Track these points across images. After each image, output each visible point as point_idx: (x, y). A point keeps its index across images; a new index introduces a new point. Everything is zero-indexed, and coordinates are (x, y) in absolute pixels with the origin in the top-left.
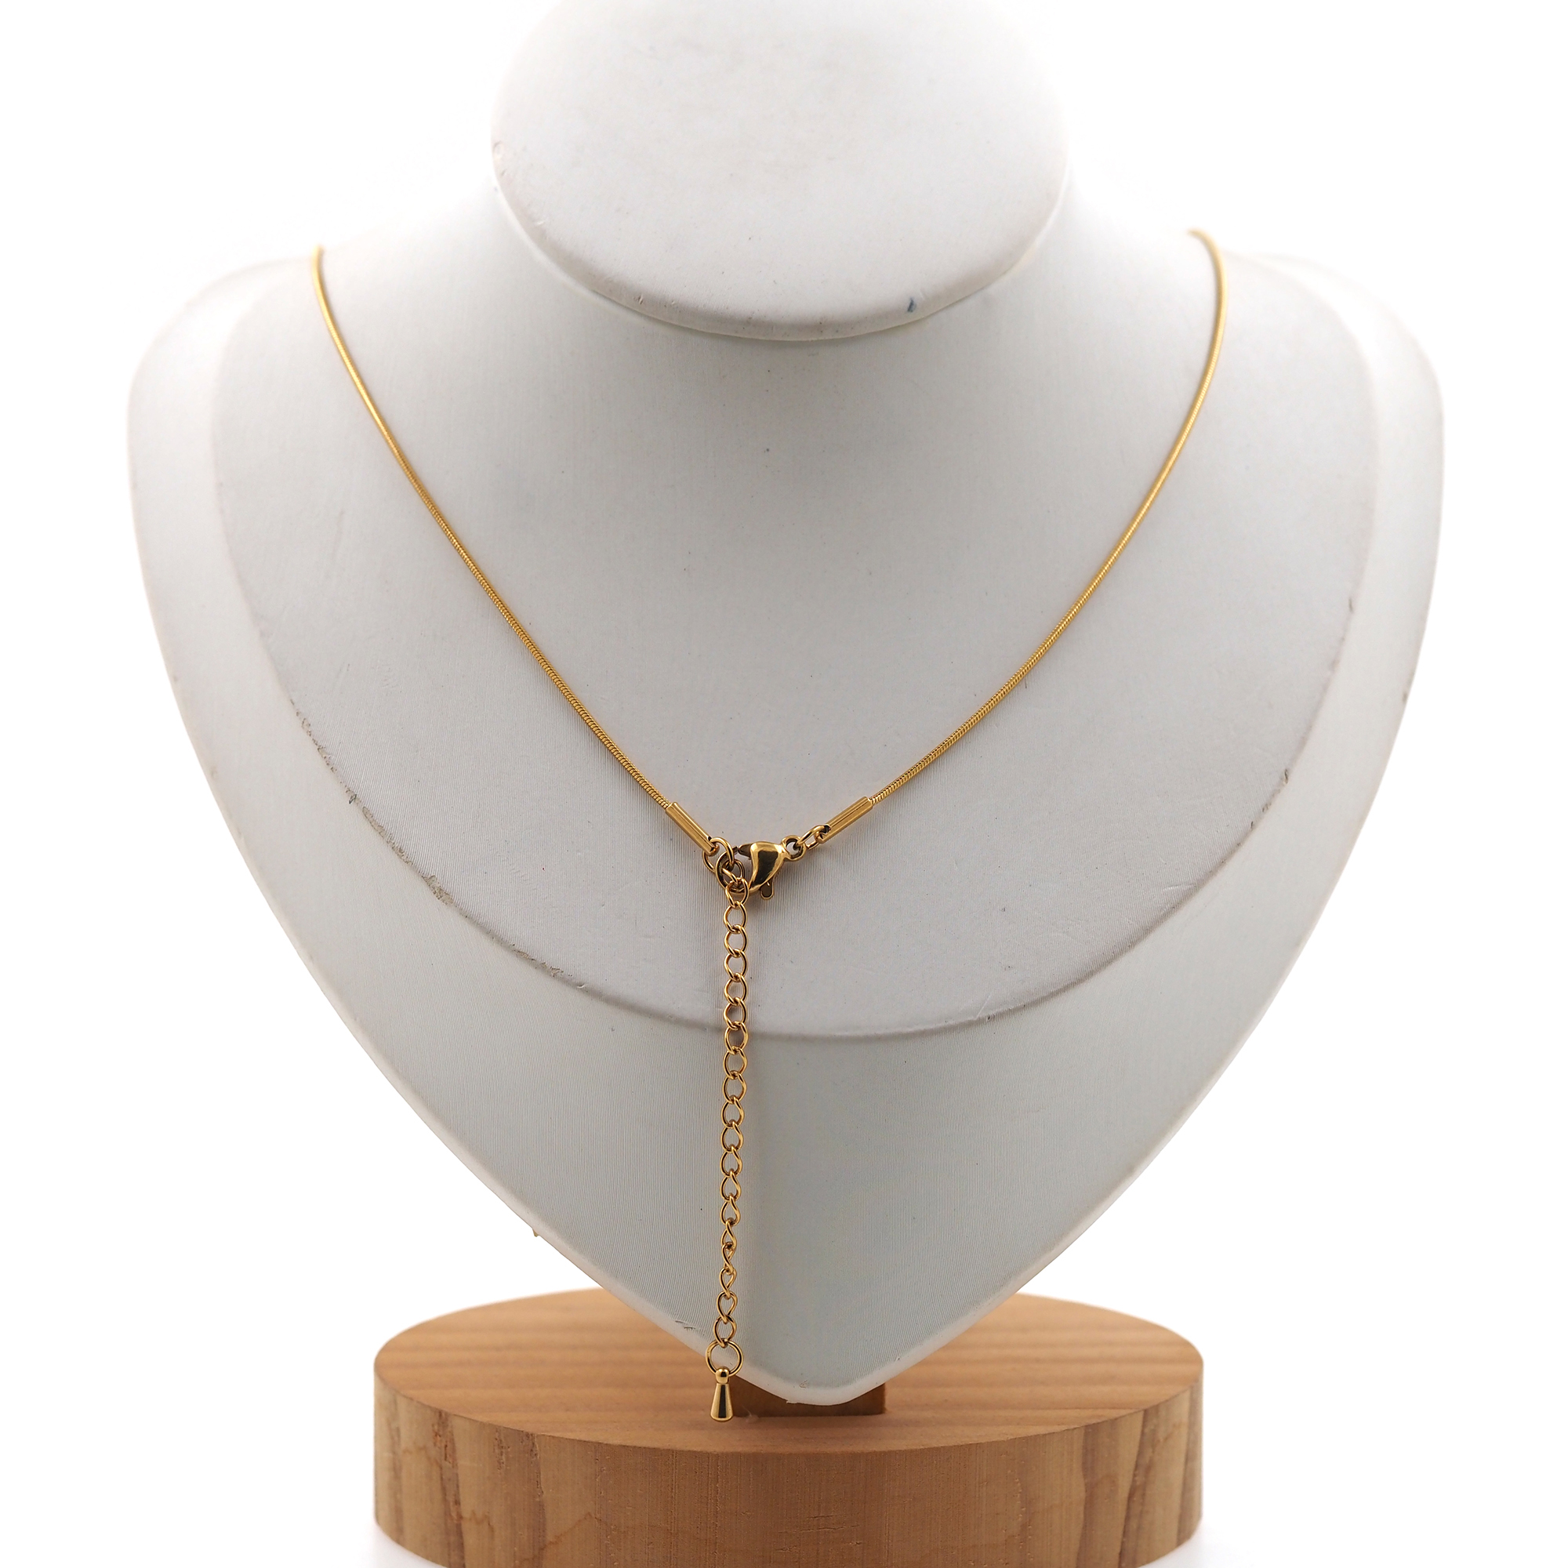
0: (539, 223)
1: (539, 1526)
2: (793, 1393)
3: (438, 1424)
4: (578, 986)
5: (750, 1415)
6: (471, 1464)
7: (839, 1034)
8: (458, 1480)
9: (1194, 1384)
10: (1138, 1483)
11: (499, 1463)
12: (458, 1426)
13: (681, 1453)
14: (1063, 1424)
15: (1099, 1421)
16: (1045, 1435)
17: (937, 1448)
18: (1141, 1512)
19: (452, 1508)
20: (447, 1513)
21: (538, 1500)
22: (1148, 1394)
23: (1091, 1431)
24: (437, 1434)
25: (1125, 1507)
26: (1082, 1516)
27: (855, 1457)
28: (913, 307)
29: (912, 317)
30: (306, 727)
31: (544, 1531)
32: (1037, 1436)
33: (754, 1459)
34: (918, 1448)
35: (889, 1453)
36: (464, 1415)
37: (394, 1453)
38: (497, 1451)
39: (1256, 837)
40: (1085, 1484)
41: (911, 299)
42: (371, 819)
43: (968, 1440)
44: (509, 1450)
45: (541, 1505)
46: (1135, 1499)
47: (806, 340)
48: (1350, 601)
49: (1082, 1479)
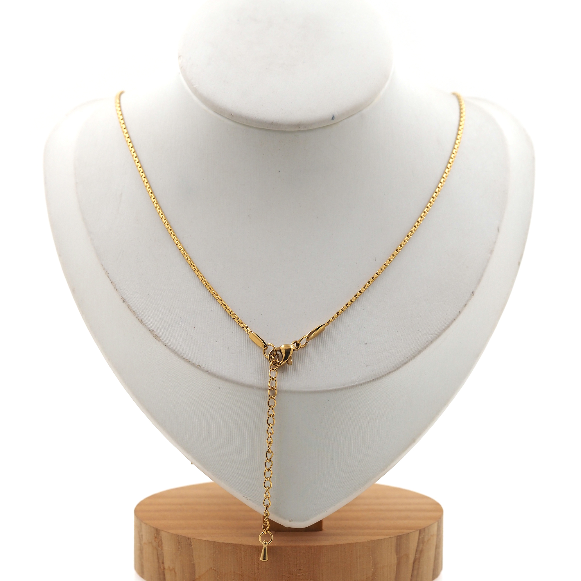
0: (195, 86)
1: (193, 573)
2: (287, 524)
3: (156, 533)
4: (206, 371)
6: (168, 548)
7: (303, 390)
8: (163, 554)
9: (439, 520)
10: (417, 557)
11: (178, 548)
12: (163, 534)
13: (245, 546)
14: (389, 535)
15: (402, 534)
16: (381, 539)
18: (418, 568)
19: (161, 565)
20: (159, 567)
21: (192, 562)
22: (422, 524)
23: (399, 538)
24: (156, 537)
25: (412, 566)
26: (396, 569)
27: (310, 547)
28: (334, 118)
29: (334, 122)
30: (107, 274)
31: (194, 574)
32: (378, 540)
34: (334, 544)
35: (322, 546)
36: (166, 531)
37: (141, 544)
38: (177, 544)
39: (461, 317)
40: (397, 558)
41: (333, 115)
42: (131, 309)
43: (352, 542)
44: (182, 544)
45: (194, 565)
46: (416, 563)
47: (294, 130)
48: (498, 228)
49: (395, 556)
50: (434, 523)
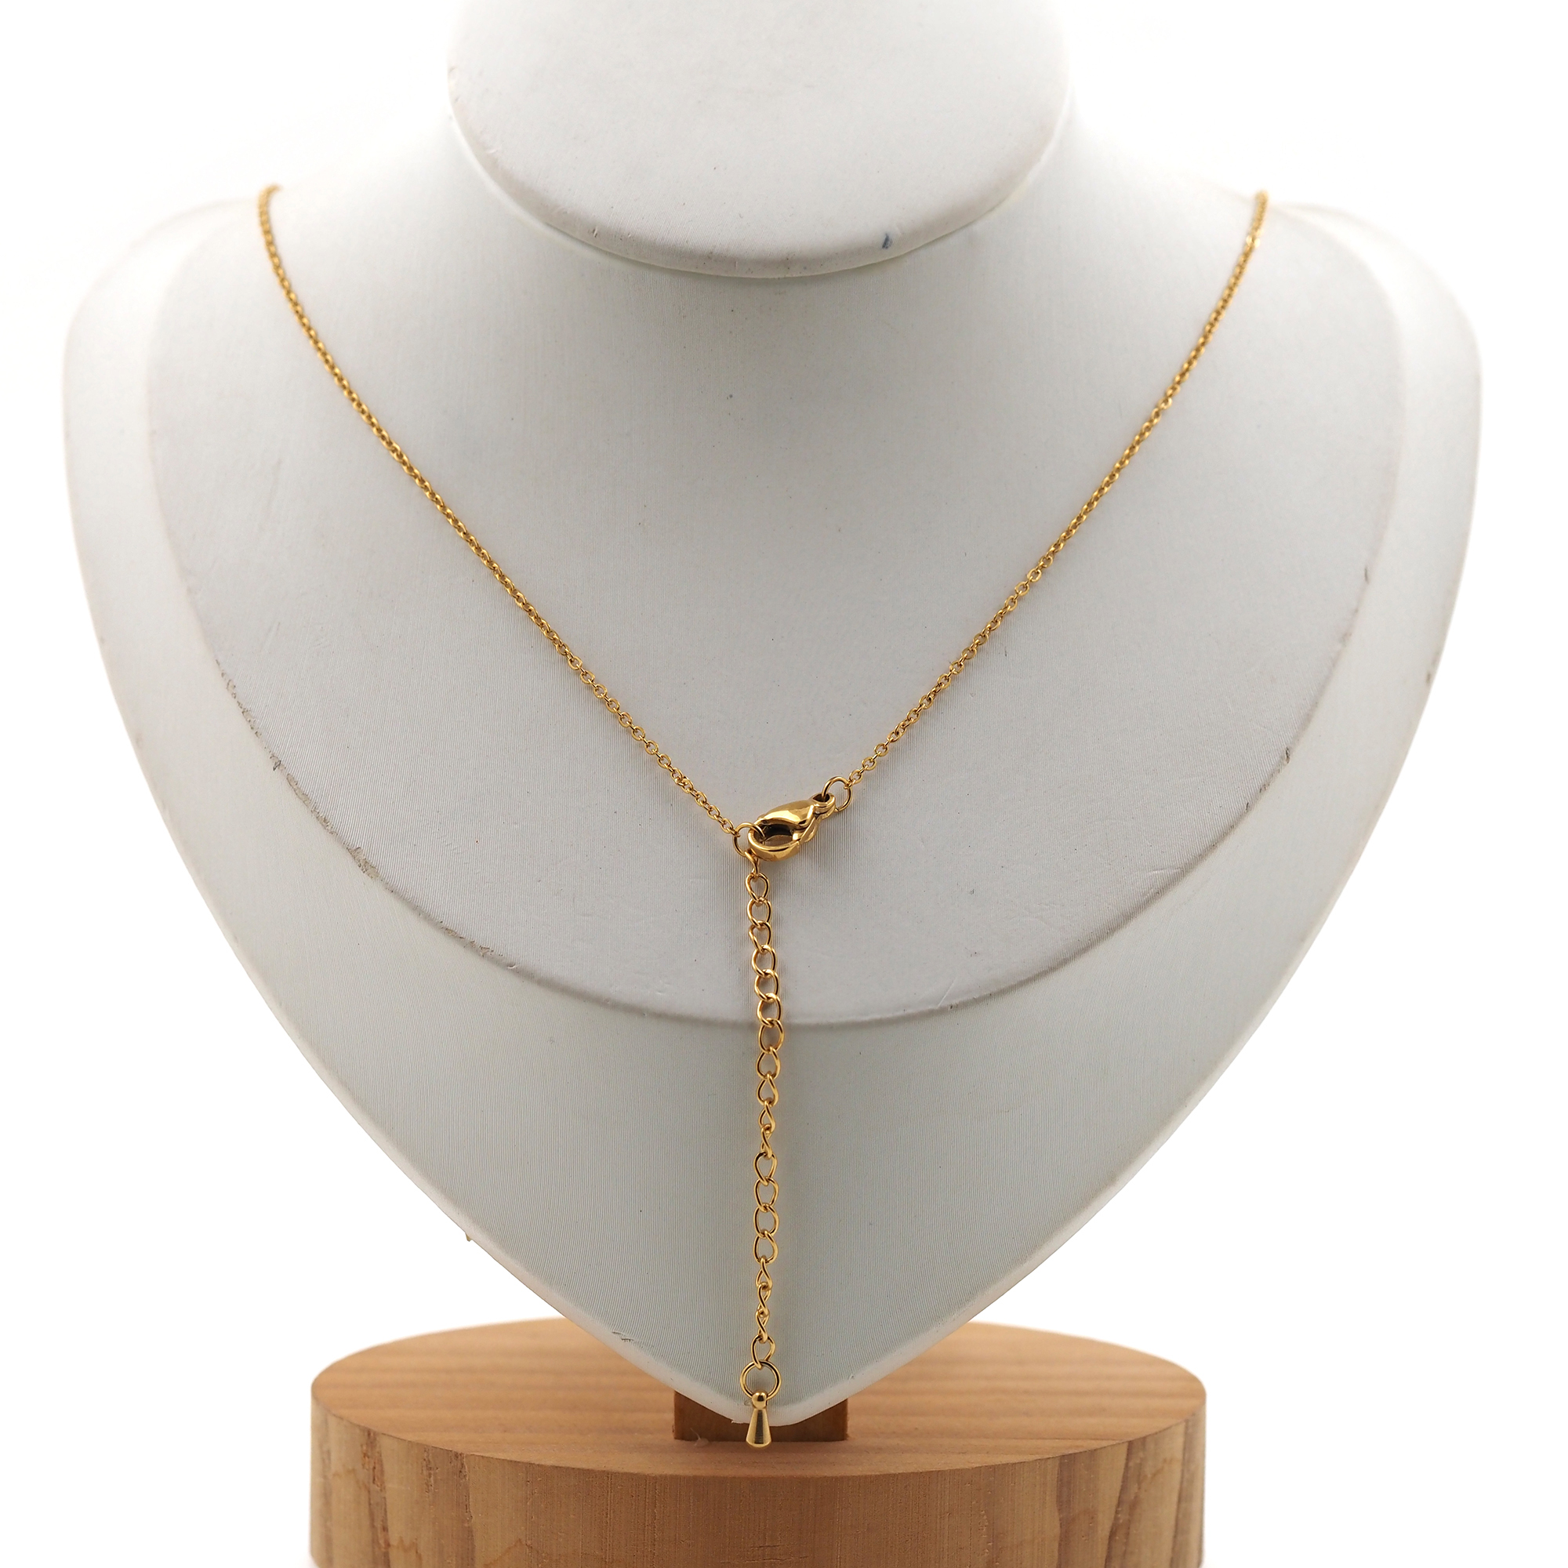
0: (492, 151)
1: (467, 1553)
2: (738, 1412)
3: (367, 1444)
4: (509, 966)
5: (699, 1439)
6: (399, 1485)
8: (386, 1505)
9: (1192, 1425)
10: (1121, 1521)
11: (428, 1486)
12: (386, 1445)
13: (617, 1475)
14: (1037, 1453)
15: (1076, 1451)
16: (1015, 1464)
17: (895, 1475)
18: (1125, 1553)
19: (379, 1535)
20: (374, 1541)
21: (466, 1525)
22: (1138, 1427)
23: (1067, 1462)
24: (365, 1455)
25: (1105, 1547)
26: (1056, 1554)
27: (804, 1482)
28: (889, 243)
29: (888, 254)
30: (230, 688)
31: (472, 1559)
33: (693, 1481)
35: (841, 1479)
36: (393, 1434)
37: (325, 1477)
38: (425, 1472)
39: (1251, 819)
40: (1060, 1520)
41: (886, 234)
42: (295, 787)
43: (928, 1468)
44: (437, 1471)
45: (470, 1531)
46: (1117, 1538)
47: (772, 277)
48: (1366, 570)
49: (1057, 1514)
50: (1177, 1424)
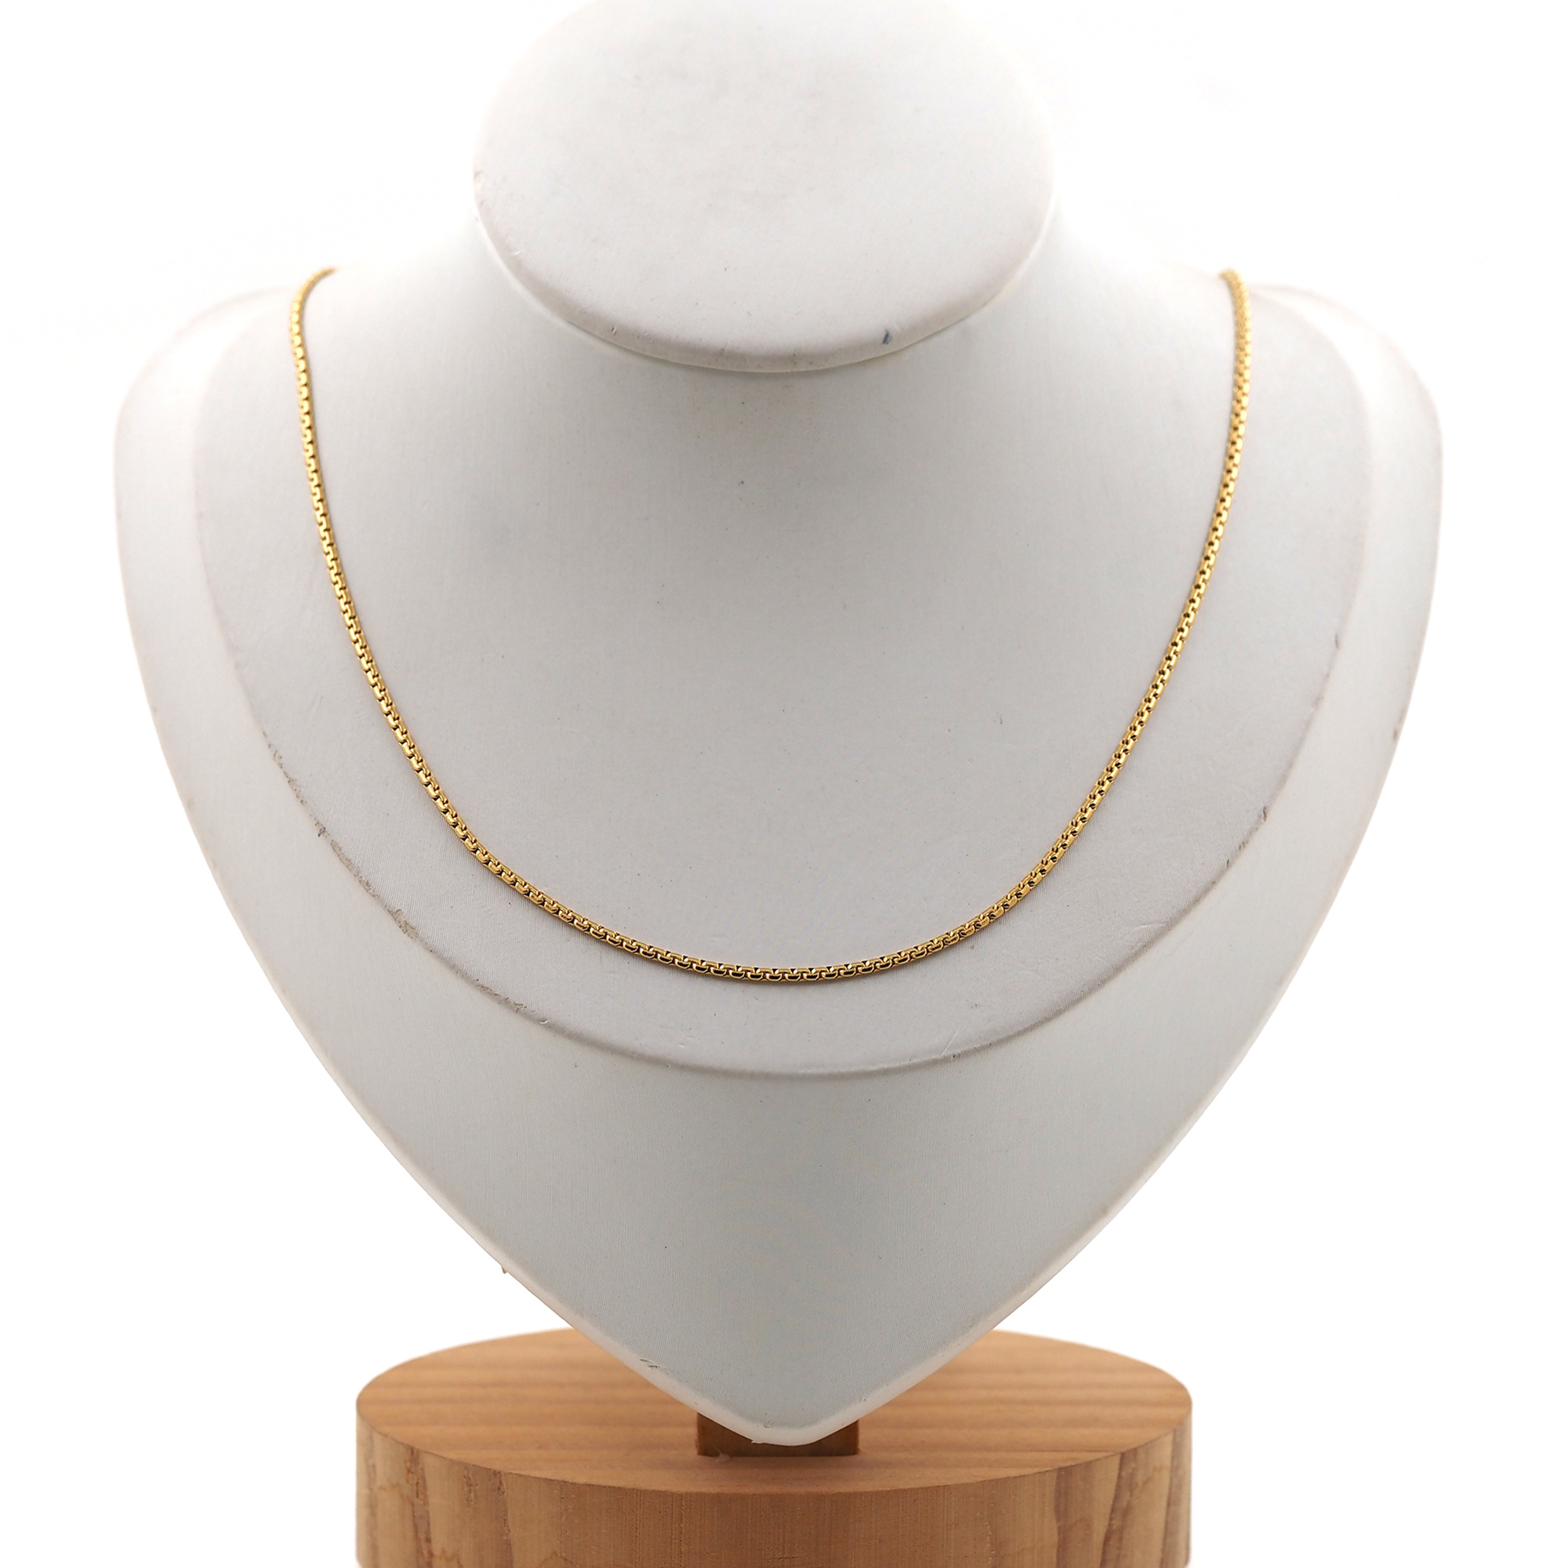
0: (517, 253)
2: (758, 1433)
3: (410, 1460)
4: (540, 1021)
5: (721, 1455)
6: (441, 1501)
8: (429, 1517)
10: (1114, 1527)
11: (467, 1500)
12: (429, 1462)
13: (645, 1492)
14: (1036, 1467)
15: (1073, 1464)
16: (1015, 1478)
18: (1119, 1556)
19: (423, 1546)
20: (419, 1551)
21: (505, 1538)
22: (1130, 1437)
23: (1064, 1474)
24: (409, 1471)
25: (1100, 1552)
26: (1055, 1559)
27: (820, 1498)
28: (889, 339)
29: (889, 348)
30: (277, 759)
32: (1006, 1478)
33: (718, 1499)
34: (885, 1489)
36: (435, 1452)
37: (371, 1489)
38: (465, 1488)
39: (1231, 876)
40: (1059, 1528)
41: (886, 330)
42: (339, 852)
43: (936, 1483)
44: (478, 1487)
45: (508, 1544)
46: (1111, 1543)
47: (780, 371)
48: (1336, 637)
49: (1055, 1522)
50: (1166, 1435)
